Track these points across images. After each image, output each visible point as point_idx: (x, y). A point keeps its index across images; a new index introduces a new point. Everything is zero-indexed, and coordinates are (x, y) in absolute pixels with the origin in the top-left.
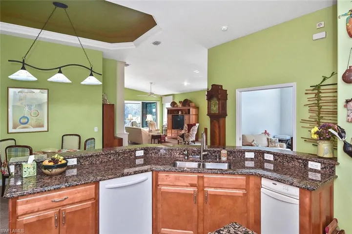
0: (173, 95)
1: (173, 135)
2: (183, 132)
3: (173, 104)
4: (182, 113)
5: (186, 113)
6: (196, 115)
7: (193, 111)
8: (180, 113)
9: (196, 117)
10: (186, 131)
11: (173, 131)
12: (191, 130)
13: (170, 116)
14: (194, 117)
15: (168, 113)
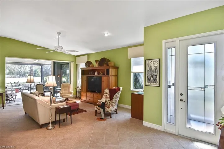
0: (88, 55)
1: (88, 99)
2: (103, 100)
3: (88, 63)
4: (99, 74)
5: (104, 74)
6: (115, 76)
7: (112, 72)
8: (96, 74)
9: (115, 78)
10: (107, 98)
11: (88, 94)
12: (115, 96)
13: (85, 77)
14: (113, 78)
15: (82, 74)
